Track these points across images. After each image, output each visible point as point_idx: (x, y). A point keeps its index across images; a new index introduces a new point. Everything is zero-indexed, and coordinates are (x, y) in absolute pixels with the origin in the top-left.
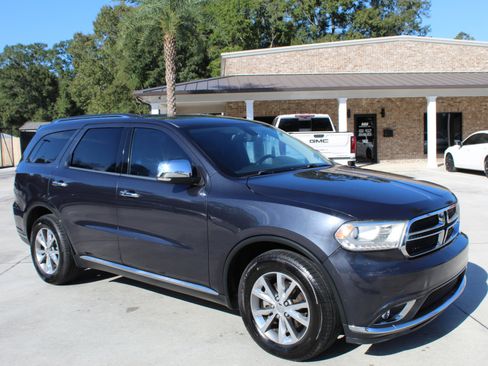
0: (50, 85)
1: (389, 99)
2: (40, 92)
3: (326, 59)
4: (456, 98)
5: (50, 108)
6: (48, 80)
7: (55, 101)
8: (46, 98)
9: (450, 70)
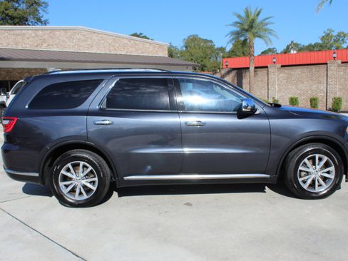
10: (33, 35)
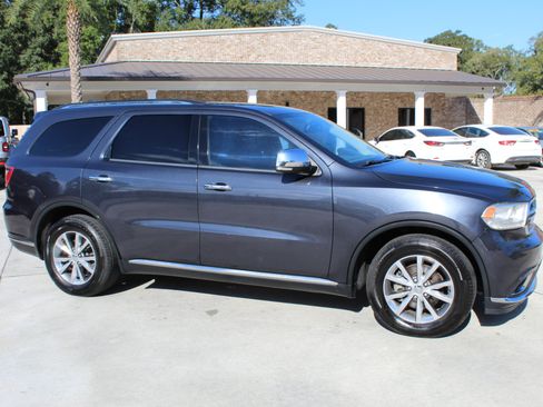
1: (293, 93)
3: (229, 47)
4: (359, 93)
9: (353, 64)
10: (237, 41)
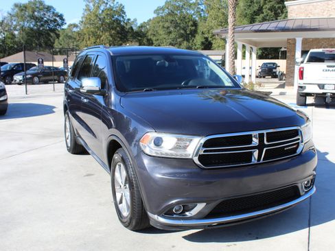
0: (192, 26)
2: (185, 31)
5: (191, 41)
6: (191, 23)
7: (195, 37)
8: (189, 34)
